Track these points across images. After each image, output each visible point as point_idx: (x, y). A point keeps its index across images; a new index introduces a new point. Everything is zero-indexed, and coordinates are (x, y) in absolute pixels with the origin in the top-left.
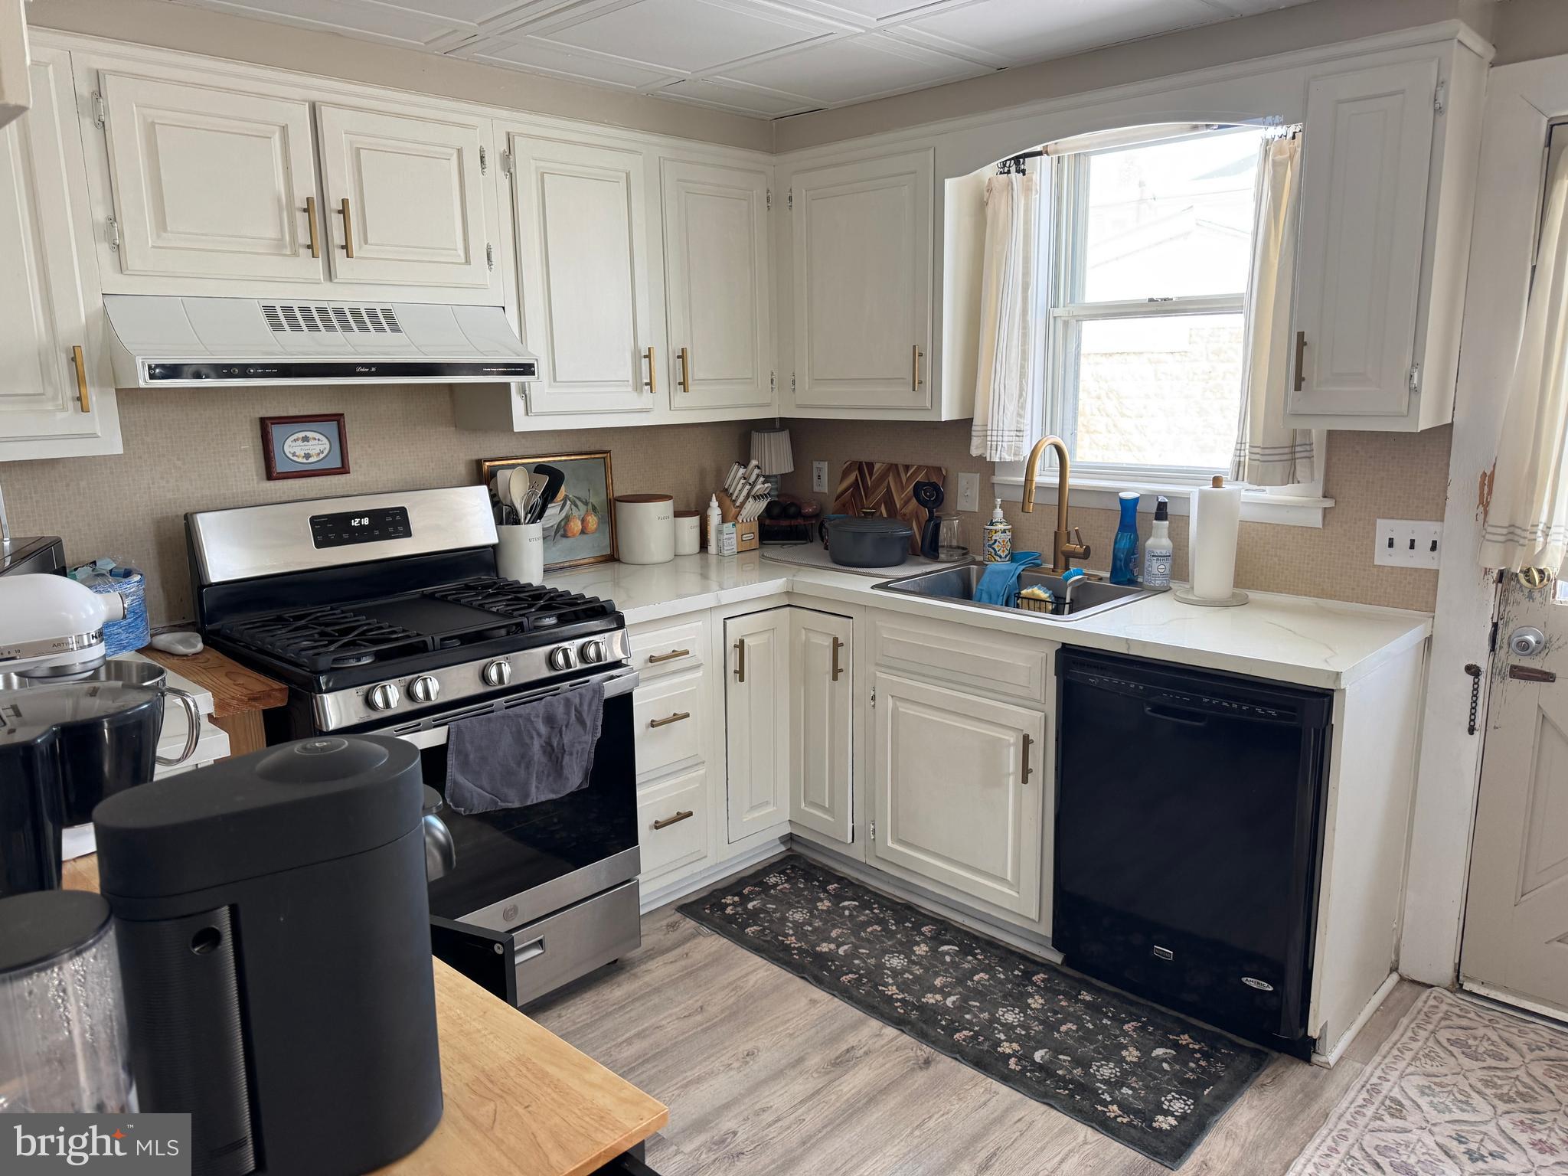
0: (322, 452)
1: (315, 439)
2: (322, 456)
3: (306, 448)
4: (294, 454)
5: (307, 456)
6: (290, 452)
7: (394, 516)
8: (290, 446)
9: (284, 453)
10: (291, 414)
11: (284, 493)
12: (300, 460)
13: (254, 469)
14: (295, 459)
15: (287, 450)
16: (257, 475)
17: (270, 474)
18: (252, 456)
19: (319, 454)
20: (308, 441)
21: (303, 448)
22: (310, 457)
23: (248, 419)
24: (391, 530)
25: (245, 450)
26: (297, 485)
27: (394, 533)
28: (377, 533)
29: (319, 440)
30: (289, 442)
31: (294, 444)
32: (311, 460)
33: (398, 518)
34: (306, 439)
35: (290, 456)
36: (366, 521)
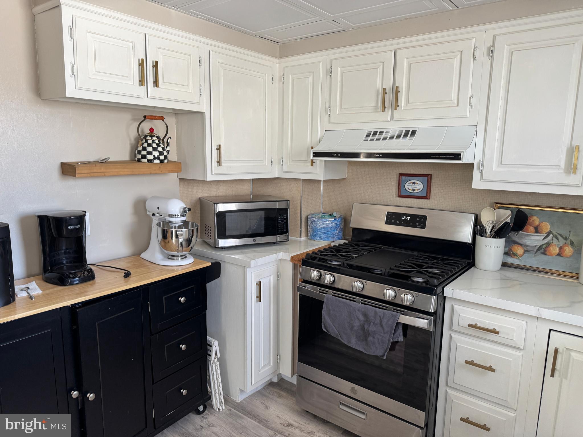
0: (420, 189)
1: (418, 184)
2: (419, 191)
3: (413, 187)
4: (408, 189)
5: (413, 190)
6: (407, 188)
7: (421, 219)
8: (407, 185)
9: (405, 188)
10: (412, 173)
11: (404, 203)
12: (411, 191)
13: (395, 192)
14: (409, 190)
15: (406, 186)
16: (396, 195)
17: (400, 196)
18: (395, 187)
19: (418, 190)
20: (415, 184)
21: (412, 186)
22: (415, 190)
23: (396, 174)
24: (417, 224)
25: (393, 185)
26: (409, 201)
27: (418, 225)
28: (411, 224)
29: (419, 184)
30: (407, 184)
31: (409, 185)
32: (415, 192)
33: (422, 220)
34: (414, 183)
35: (407, 189)
36: (409, 218)
